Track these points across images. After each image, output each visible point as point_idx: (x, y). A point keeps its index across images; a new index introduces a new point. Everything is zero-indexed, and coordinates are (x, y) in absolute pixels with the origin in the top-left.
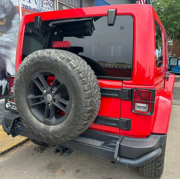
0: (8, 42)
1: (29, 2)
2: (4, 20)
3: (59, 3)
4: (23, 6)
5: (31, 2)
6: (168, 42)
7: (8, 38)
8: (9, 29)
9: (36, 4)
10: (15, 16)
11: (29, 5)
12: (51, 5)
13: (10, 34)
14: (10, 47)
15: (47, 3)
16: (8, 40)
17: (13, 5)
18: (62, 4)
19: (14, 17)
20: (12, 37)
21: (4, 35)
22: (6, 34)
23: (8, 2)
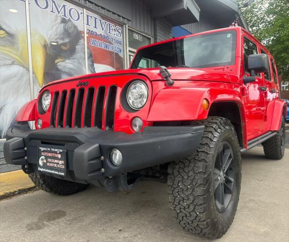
0: (71, 69)
1: (95, 27)
2: (67, 46)
3: (129, 29)
4: (88, 31)
5: (97, 27)
6: (282, 86)
7: (71, 64)
8: (74, 54)
9: (103, 30)
10: (80, 41)
11: (94, 30)
12: (120, 31)
13: (73, 60)
14: (73, 74)
15: (115, 30)
16: (71, 66)
17: (78, 30)
18: (133, 31)
19: (78, 42)
20: (76, 64)
21: (67, 61)
22: (69, 59)
23: (73, 27)
